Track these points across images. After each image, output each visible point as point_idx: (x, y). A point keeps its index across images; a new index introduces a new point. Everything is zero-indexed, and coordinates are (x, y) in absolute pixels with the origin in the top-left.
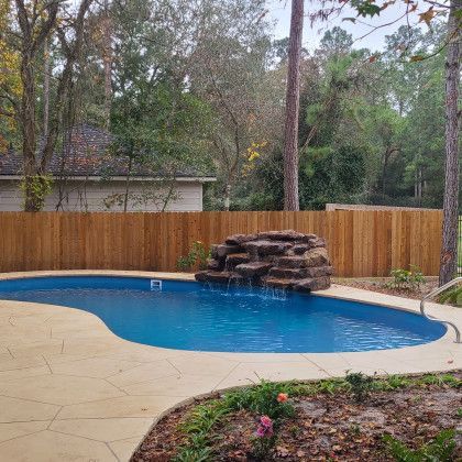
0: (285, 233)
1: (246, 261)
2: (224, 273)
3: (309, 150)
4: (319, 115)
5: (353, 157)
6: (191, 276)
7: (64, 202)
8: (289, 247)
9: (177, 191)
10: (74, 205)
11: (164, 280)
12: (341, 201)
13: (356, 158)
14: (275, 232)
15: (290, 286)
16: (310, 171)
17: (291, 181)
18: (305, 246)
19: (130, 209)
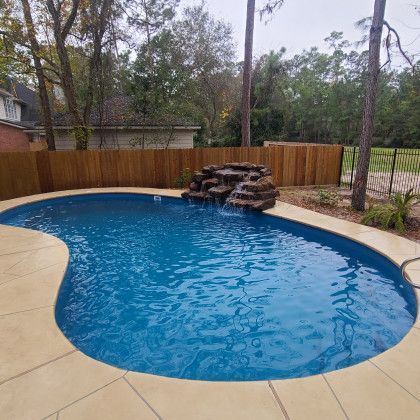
0: (242, 164)
1: (216, 185)
2: (200, 194)
3: (256, 111)
4: (262, 89)
5: (278, 116)
8: (246, 175)
9: (175, 135)
10: (111, 145)
11: (162, 197)
12: (272, 140)
13: (280, 116)
14: (236, 164)
15: (247, 206)
16: (256, 123)
17: (246, 128)
18: (257, 174)
19: (146, 147)
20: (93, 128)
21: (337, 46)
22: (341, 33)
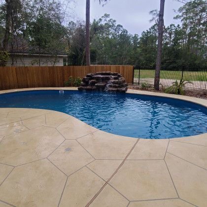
2: (89, 87)
6: (76, 89)
7: (15, 63)
10: (19, 64)
11: (64, 90)
17: (88, 57)
18: (116, 76)
19: (41, 65)
20: (9, 54)
21: (107, 21)
22: (109, 15)
